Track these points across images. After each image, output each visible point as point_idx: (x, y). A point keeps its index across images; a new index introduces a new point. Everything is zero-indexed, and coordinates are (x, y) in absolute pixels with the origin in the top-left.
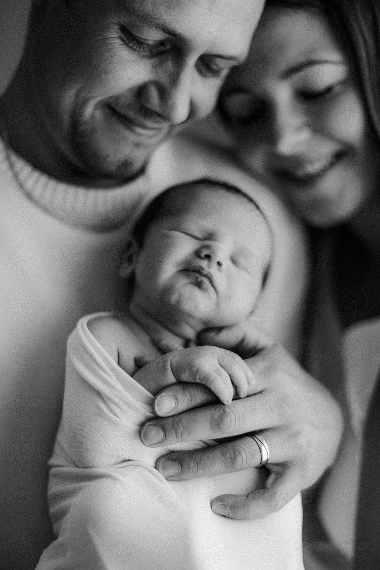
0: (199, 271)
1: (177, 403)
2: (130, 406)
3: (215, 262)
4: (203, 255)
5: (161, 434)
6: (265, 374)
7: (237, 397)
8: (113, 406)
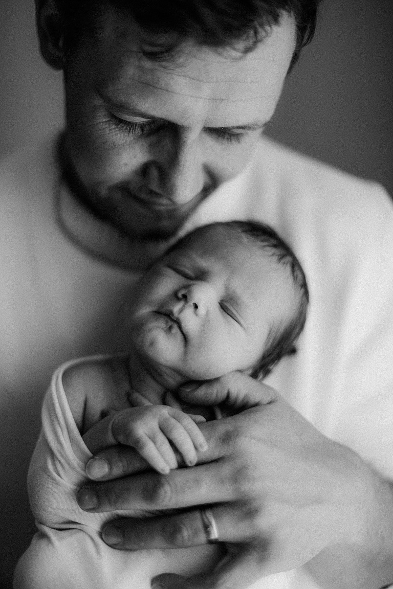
0: (169, 315)
1: (111, 469)
2: (71, 466)
3: (191, 303)
4: (180, 295)
5: (95, 500)
6: (223, 440)
7: (182, 465)
8: (57, 463)
